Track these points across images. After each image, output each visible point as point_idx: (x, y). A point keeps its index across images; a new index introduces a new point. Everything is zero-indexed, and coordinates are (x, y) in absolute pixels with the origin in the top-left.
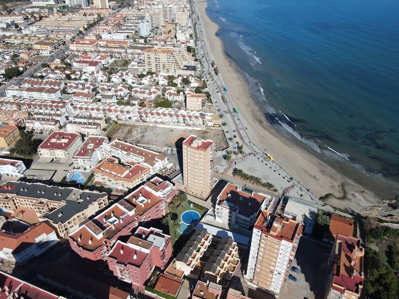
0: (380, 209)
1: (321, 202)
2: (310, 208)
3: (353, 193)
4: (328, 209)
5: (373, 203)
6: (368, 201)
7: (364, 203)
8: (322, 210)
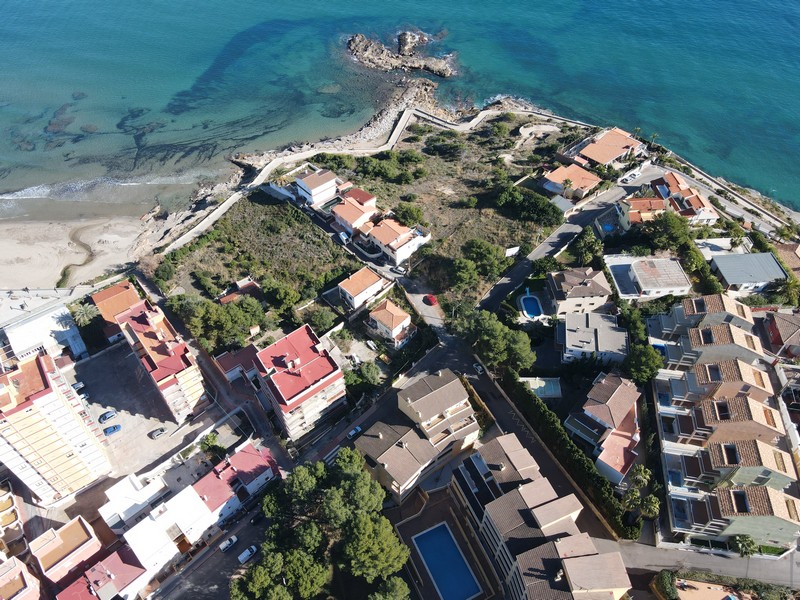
0: (149, 233)
1: (62, 291)
2: (52, 314)
3: (98, 239)
4: (81, 292)
5: (136, 232)
6: (127, 234)
7: (125, 242)
8: (75, 301)
